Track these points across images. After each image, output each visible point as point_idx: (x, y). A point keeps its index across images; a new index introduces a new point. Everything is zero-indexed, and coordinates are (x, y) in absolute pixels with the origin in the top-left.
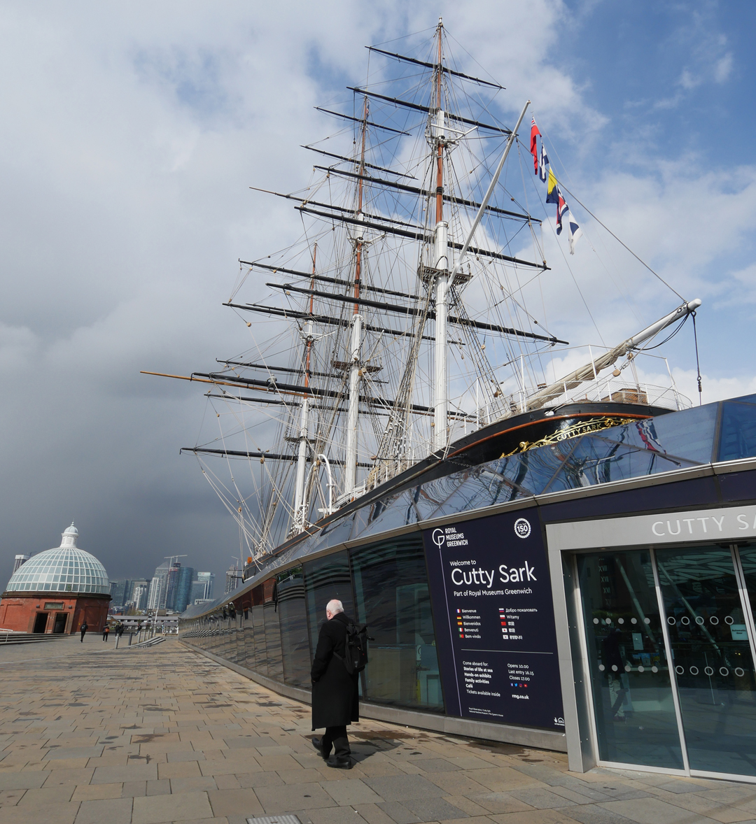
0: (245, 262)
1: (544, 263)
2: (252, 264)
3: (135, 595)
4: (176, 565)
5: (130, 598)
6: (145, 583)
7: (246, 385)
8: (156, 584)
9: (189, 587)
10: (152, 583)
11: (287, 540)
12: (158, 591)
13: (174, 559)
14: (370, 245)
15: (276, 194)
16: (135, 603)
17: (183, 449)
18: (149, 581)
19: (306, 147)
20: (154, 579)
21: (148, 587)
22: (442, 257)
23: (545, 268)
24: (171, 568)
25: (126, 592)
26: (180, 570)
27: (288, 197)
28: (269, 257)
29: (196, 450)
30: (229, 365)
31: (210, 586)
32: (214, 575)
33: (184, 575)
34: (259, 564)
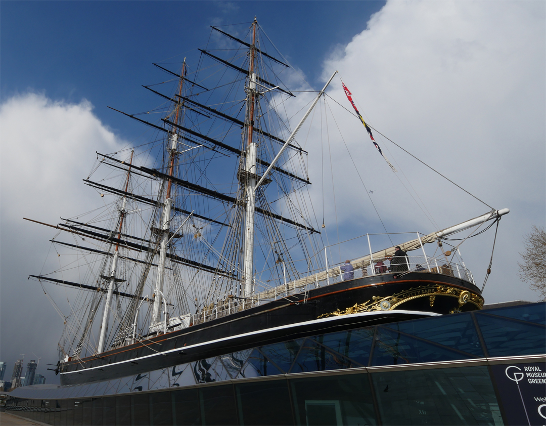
0: (100, 154)
1: (308, 179)
2: (105, 156)
7: (93, 236)
11: (112, 349)
14: (180, 155)
15: (123, 113)
17: (31, 276)
19: (146, 87)
22: (253, 166)
23: (308, 183)
27: (131, 116)
28: (116, 153)
29: (40, 277)
30: (68, 222)
34: (82, 363)
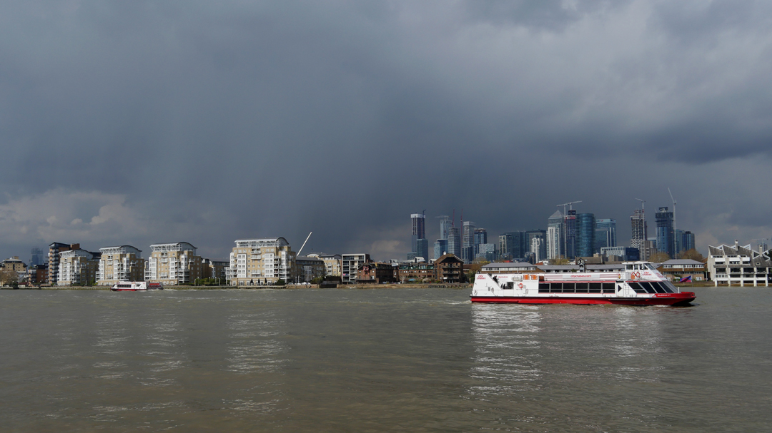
3: (533, 246)
4: (571, 213)
5: (528, 249)
6: (541, 234)
8: (552, 233)
9: (592, 235)
10: (548, 233)
12: (556, 241)
13: (567, 207)
16: (534, 254)
18: (544, 232)
20: (549, 228)
21: (544, 237)
24: (567, 217)
25: (522, 244)
26: (578, 217)
31: (612, 234)
32: (615, 222)
33: (584, 222)
